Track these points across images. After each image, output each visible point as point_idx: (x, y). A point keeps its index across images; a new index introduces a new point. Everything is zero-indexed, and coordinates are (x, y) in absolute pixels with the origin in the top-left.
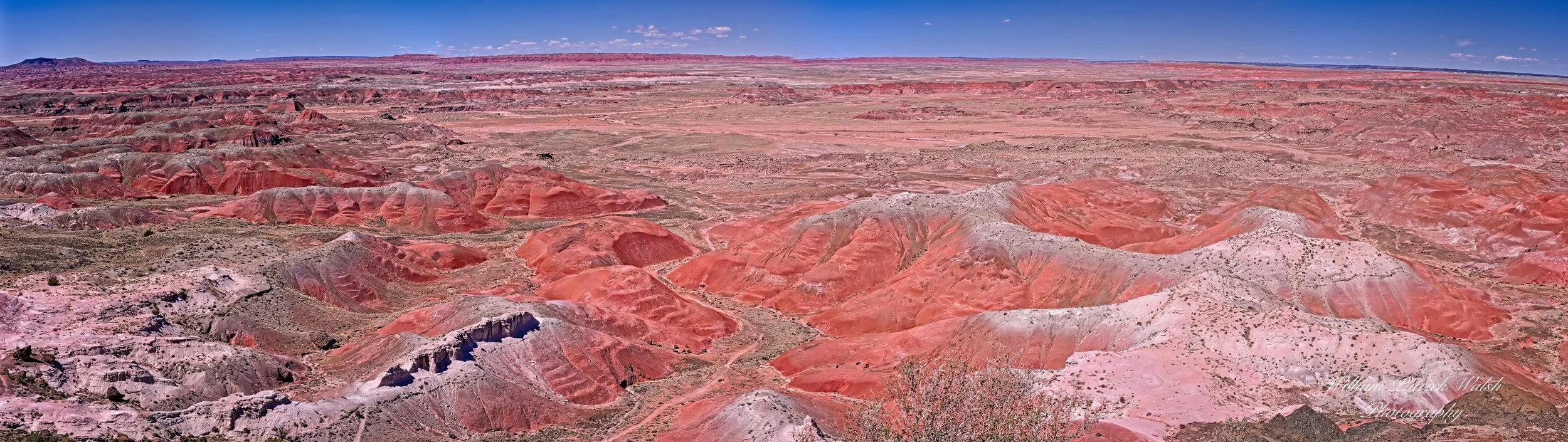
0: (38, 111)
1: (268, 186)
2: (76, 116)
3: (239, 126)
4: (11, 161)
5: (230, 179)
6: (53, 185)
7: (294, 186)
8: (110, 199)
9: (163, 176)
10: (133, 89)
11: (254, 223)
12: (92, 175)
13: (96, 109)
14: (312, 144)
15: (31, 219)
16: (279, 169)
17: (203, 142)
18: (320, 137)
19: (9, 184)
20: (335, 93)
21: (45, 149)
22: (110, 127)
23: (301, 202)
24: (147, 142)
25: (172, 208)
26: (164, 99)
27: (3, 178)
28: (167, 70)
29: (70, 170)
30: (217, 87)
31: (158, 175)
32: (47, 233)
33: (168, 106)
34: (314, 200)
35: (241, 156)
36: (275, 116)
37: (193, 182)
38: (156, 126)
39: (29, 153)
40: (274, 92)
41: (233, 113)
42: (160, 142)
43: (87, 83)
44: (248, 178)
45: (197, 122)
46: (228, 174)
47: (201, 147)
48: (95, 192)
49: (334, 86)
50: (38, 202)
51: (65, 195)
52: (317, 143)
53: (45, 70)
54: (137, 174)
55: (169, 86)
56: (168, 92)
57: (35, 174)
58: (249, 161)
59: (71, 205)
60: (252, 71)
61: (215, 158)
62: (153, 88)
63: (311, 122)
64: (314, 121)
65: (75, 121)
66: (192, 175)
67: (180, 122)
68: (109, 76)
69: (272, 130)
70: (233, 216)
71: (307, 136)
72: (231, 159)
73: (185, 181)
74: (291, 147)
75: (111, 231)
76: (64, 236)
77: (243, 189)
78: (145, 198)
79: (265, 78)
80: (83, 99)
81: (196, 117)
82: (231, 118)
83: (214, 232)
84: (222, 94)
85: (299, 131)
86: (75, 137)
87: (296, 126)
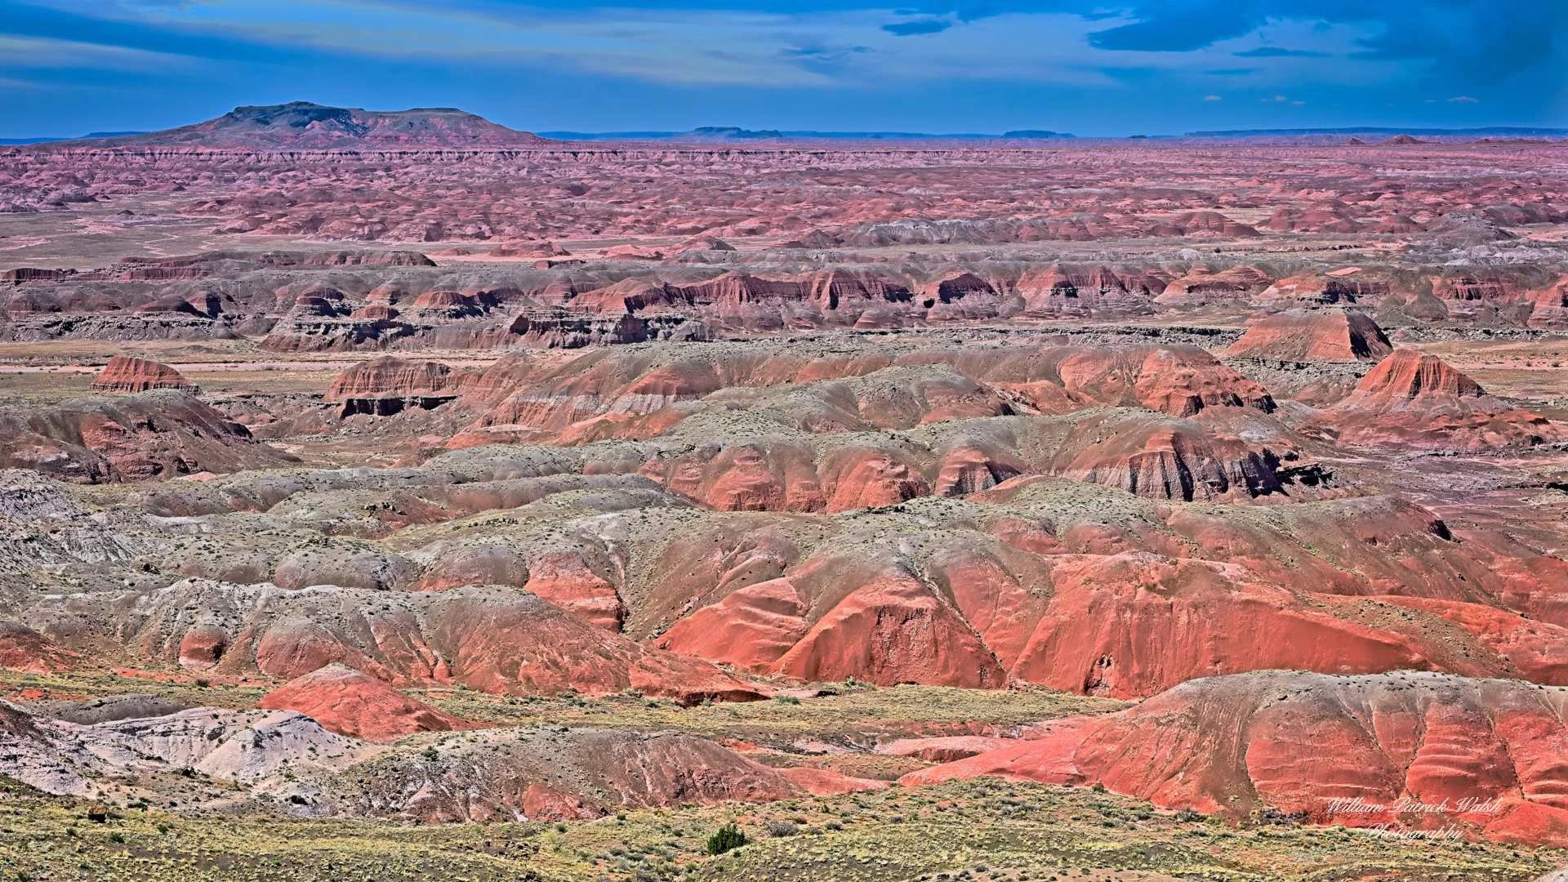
0: (285, 329)
1: (1223, 663)
2: (438, 354)
3: (1114, 413)
4: (164, 532)
5: (1073, 626)
6: (339, 636)
7: (1333, 669)
8: (572, 699)
9: (792, 609)
10: (673, 247)
11: (1161, 811)
12: (504, 598)
13: (520, 328)
14: (1417, 498)
15: (245, 777)
16: (1273, 596)
17: (967, 469)
18: (1449, 468)
19: (154, 627)
20: (1520, 286)
21: (308, 486)
22: (579, 401)
23: (1362, 737)
24: (727, 466)
25: (825, 739)
26: (800, 292)
27: (130, 603)
28: (814, 172)
29: (411, 574)
30: (1032, 248)
31: (770, 603)
32: (312, 834)
33: (816, 319)
34: (1417, 733)
35: (1121, 536)
36: (1266, 379)
37: (919, 633)
38: (764, 405)
39: (243, 500)
40: (1265, 276)
41: (1094, 358)
42: (781, 469)
43: (485, 217)
44: (1144, 628)
45: (945, 386)
46: (1064, 608)
47: (958, 490)
48: (511, 670)
49: (1518, 256)
50: (276, 704)
51: (389, 679)
52: (1439, 496)
53: (315, 156)
54: (686, 595)
55: (822, 240)
56: (816, 266)
57: (267, 589)
58: (1153, 560)
59: (411, 720)
60: (1178, 184)
61: (1014, 537)
62: (755, 245)
63: (1416, 405)
64: (1428, 402)
65: (437, 373)
66: (917, 603)
67: (864, 388)
68: (579, 191)
69: (1256, 434)
70: (1071, 781)
71: (1396, 462)
72: (1079, 546)
73: (888, 625)
74: (1324, 503)
75: (573, 829)
76: (383, 846)
77: (1124, 672)
78: (713, 696)
79: (1228, 212)
80: (469, 288)
81: (942, 370)
82: (1088, 374)
83: (995, 843)
84: (1052, 278)
85: (1368, 442)
86: (431, 440)
87: (1355, 419)
